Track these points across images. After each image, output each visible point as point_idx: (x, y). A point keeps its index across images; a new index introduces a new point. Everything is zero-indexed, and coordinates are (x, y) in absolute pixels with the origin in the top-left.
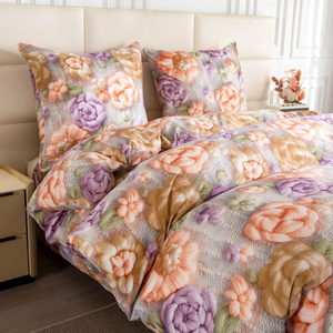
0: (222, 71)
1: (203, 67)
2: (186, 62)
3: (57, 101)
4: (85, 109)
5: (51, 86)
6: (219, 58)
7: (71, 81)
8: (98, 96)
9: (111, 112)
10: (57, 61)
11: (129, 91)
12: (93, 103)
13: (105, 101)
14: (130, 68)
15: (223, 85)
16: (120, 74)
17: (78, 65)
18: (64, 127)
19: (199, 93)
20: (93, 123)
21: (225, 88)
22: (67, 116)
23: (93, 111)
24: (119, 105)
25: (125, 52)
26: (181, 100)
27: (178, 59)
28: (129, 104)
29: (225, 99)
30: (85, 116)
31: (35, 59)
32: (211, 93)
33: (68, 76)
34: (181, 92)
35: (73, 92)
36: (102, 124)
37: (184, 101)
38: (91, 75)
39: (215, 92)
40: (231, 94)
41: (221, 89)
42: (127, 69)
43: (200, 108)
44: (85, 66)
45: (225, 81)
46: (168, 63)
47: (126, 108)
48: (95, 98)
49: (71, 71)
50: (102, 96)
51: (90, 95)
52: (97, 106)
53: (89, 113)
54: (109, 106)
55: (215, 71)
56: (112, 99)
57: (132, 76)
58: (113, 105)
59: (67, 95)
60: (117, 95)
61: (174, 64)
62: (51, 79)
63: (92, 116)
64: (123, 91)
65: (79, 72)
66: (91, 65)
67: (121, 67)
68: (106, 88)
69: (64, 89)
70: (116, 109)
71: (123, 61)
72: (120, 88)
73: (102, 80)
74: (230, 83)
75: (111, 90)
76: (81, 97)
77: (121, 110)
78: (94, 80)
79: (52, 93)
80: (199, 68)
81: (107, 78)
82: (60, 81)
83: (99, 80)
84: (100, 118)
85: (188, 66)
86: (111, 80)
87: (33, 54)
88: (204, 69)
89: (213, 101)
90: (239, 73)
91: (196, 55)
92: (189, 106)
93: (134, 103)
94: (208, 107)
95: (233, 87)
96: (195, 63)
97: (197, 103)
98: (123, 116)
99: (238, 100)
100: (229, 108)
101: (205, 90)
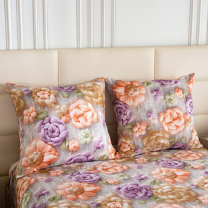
0: (168, 97)
1: (150, 94)
2: (135, 90)
3: (29, 123)
4: (50, 128)
5: (25, 112)
6: (168, 87)
7: (39, 108)
8: (60, 118)
9: (71, 130)
10: (30, 94)
11: (89, 115)
12: (57, 124)
13: (66, 122)
14: (90, 96)
15: (168, 108)
16: (81, 102)
17: (46, 96)
18: (34, 143)
19: (143, 116)
20: (57, 139)
21: (169, 111)
22: (36, 134)
23: (57, 130)
24: (79, 125)
25: (88, 85)
26: (128, 120)
27: (130, 87)
28: (88, 124)
29: (168, 120)
30: (50, 134)
31: (15, 94)
32: (154, 115)
33: (37, 105)
34: (128, 114)
35: (41, 116)
36: (64, 140)
37: (130, 121)
38: (56, 103)
39: (159, 115)
40: (176, 116)
41: (165, 112)
42: (87, 98)
43: (144, 127)
44: (52, 96)
45: (170, 105)
46: (120, 91)
47: (85, 127)
48: (58, 120)
49: (40, 100)
50: (64, 119)
51: (54, 118)
52: (60, 126)
53: (53, 131)
54: (70, 126)
55: (161, 97)
56: (73, 121)
57: (91, 102)
58: (73, 126)
59: (36, 119)
60: (77, 117)
61: (125, 91)
62: (25, 107)
63: (55, 134)
64: (83, 114)
65: (46, 101)
66: (56, 96)
67: (83, 96)
68: (68, 112)
69: (34, 114)
70: (76, 128)
71: (85, 92)
73: (64, 106)
74: (175, 107)
75: (72, 114)
76: (47, 119)
77: (81, 129)
78: (58, 107)
79: (26, 118)
80: (146, 95)
81: (69, 105)
82: (31, 108)
83: (63, 107)
84: (62, 135)
85: (137, 93)
86: (72, 106)
87: (14, 90)
88: (151, 96)
89: (156, 122)
90: (187, 99)
91: (148, 84)
92: (134, 125)
93: (93, 123)
94: (152, 127)
95: (177, 111)
96: (143, 91)
97: (141, 122)
98: (82, 133)
99: (183, 121)
100: (173, 127)
101: (149, 112)
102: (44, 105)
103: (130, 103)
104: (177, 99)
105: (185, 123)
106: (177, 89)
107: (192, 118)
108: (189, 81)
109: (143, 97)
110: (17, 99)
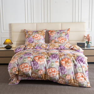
3: (26, 38)
9: (34, 40)
11: (39, 37)
14: (40, 33)
15: (60, 37)
17: (30, 33)
19: (54, 38)
20: (31, 42)
21: (61, 38)
22: (27, 40)
23: (31, 40)
24: (36, 39)
27: (52, 32)
29: (60, 40)
32: (57, 38)
36: (33, 42)
38: (32, 34)
39: (58, 38)
41: (59, 38)
43: (54, 41)
46: (50, 32)
47: (38, 40)
51: (31, 37)
54: (34, 39)
55: (59, 34)
57: (40, 35)
60: (36, 38)
67: (38, 33)
72: (37, 36)
80: (55, 34)
83: (33, 35)
86: (35, 35)
87: (25, 31)
88: (57, 34)
89: (57, 40)
90: (66, 35)
91: (57, 31)
92: (52, 40)
93: (39, 39)
94: (56, 41)
95: (63, 38)
96: (55, 33)
98: (37, 41)
99: (64, 40)
100: (61, 41)
101: (56, 38)
102: (29, 35)
103: (51, 35)
104: (63, 35)
105: (65, 41)
106: (63, 32)
107: (68, 40)
108: (68, 30)
109: (54, 34)
110: (25, 33)
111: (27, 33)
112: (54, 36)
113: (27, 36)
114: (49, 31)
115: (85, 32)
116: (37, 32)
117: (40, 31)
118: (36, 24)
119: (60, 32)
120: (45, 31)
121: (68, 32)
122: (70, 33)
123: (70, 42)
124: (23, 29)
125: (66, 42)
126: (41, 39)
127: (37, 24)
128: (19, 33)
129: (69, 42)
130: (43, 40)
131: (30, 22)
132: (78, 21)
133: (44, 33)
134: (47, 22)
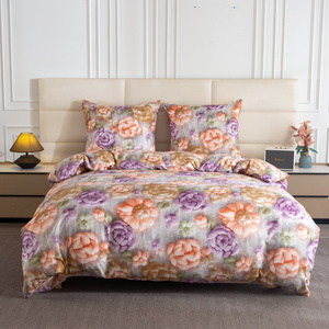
0: (210, 120)
1: (195, 116)
2: (183, 113)
3: (91, 131)
4: (103, 136)
5: (89, 123)
7: (98, 121)
8: (111, 130)
9: (118, 139)
10: (95, 110)
11: (134, 128)
12: (108, 133)
13: (115, 133)
14: (139, 115)
15: (209, 129)
16: (130, 118)
17: (105, 112)
18: (91, 145)
19: (186, 134)
20: (106, 144)
21: (210, 131)
22: (93, 139)
23: (107, 138)
24: (124, 136)
26: (175, 137)
27: (179, 110)
28: (132, 136)
29: (208, 138)
30: (102, 140)
31: (86, 109)
32: (196, 134)
33: (97, 118)
34: (176, 132)
35: (98, 127)
36: (112, 145)
38: (110, 118)
39: (200, 134)
40: (215, 135)
41: (205, 132)
42: (135, 116)
43: (186, 143)
44: (109, 113)
45: (211, 127)
46: (172, 113)
47: (129, 138)
48: (109, 131)
49: (100, 115)
50: (114, 130)
51: (106, 129)
52: (110, 135)
53: (105, 138)
54: (117, 136)
55: (204, 120)
56: (120, 132)
57: (138, 120)
59: (95, 128)
60: (124, 130)
61: (175, 114)
62: (90, 119)
63: (106, 141)
64: (129, 128)
65: (104, 116)
66: (112, 113)
67: (132, 115)
68: (118, 125)
69: (94, 125)
70: (122, 138)
71: (135, 111)
72: (126, 126)
74: (216, 128)
75: (120, 127)
76: (101, 129)
77: (125, 139)
78: (111, 121)
79: (89, 127)
80: (191, 117)
81: (120, 120)
82: (93, 120)
83: (115, 121)
84: (111, 142)
85: (184, 115)
86: (122, 121)
87: (86, 106)
88: (196, 118)
89: (197, 139)
90: (228, 122)
91: (196, 108)
92: (179, 141)
93: (136, 135)
94: (193, 143)
95: (217, 131)
96: (190, 114)
97: (184, 139)
98: (126, 141)
99: (222, 140)
100: (212, 144)
101: (192, 132)
102: (102, 119)
103: (177, 123)
104: (219, 122)
105: (224, 142)
106: (220, 113)
107: (234, 139)
108: (236, 107)
109: (188, 120)
110: (86, 114)
111: (93, 115)
112: (185, 124)
113: (92, 123)
114: (170, 108)
115: (294, 112)
116: (127, 110)
117: (137, 108)
118: (123, 83)
119: (208, 111)
120: (155, 107)
121: (237, 111)
122: (242, 117)
123: (241, 146)
124: (80, 99)
125: (227, 146)
126: (141, 134)
127: (128, 81)
128: (64, 114)
129: (238, 148)
130: (148, 138)
131: (103, 74)
132: (270, 75)
133: (151, 115)
134: (162, 75)
